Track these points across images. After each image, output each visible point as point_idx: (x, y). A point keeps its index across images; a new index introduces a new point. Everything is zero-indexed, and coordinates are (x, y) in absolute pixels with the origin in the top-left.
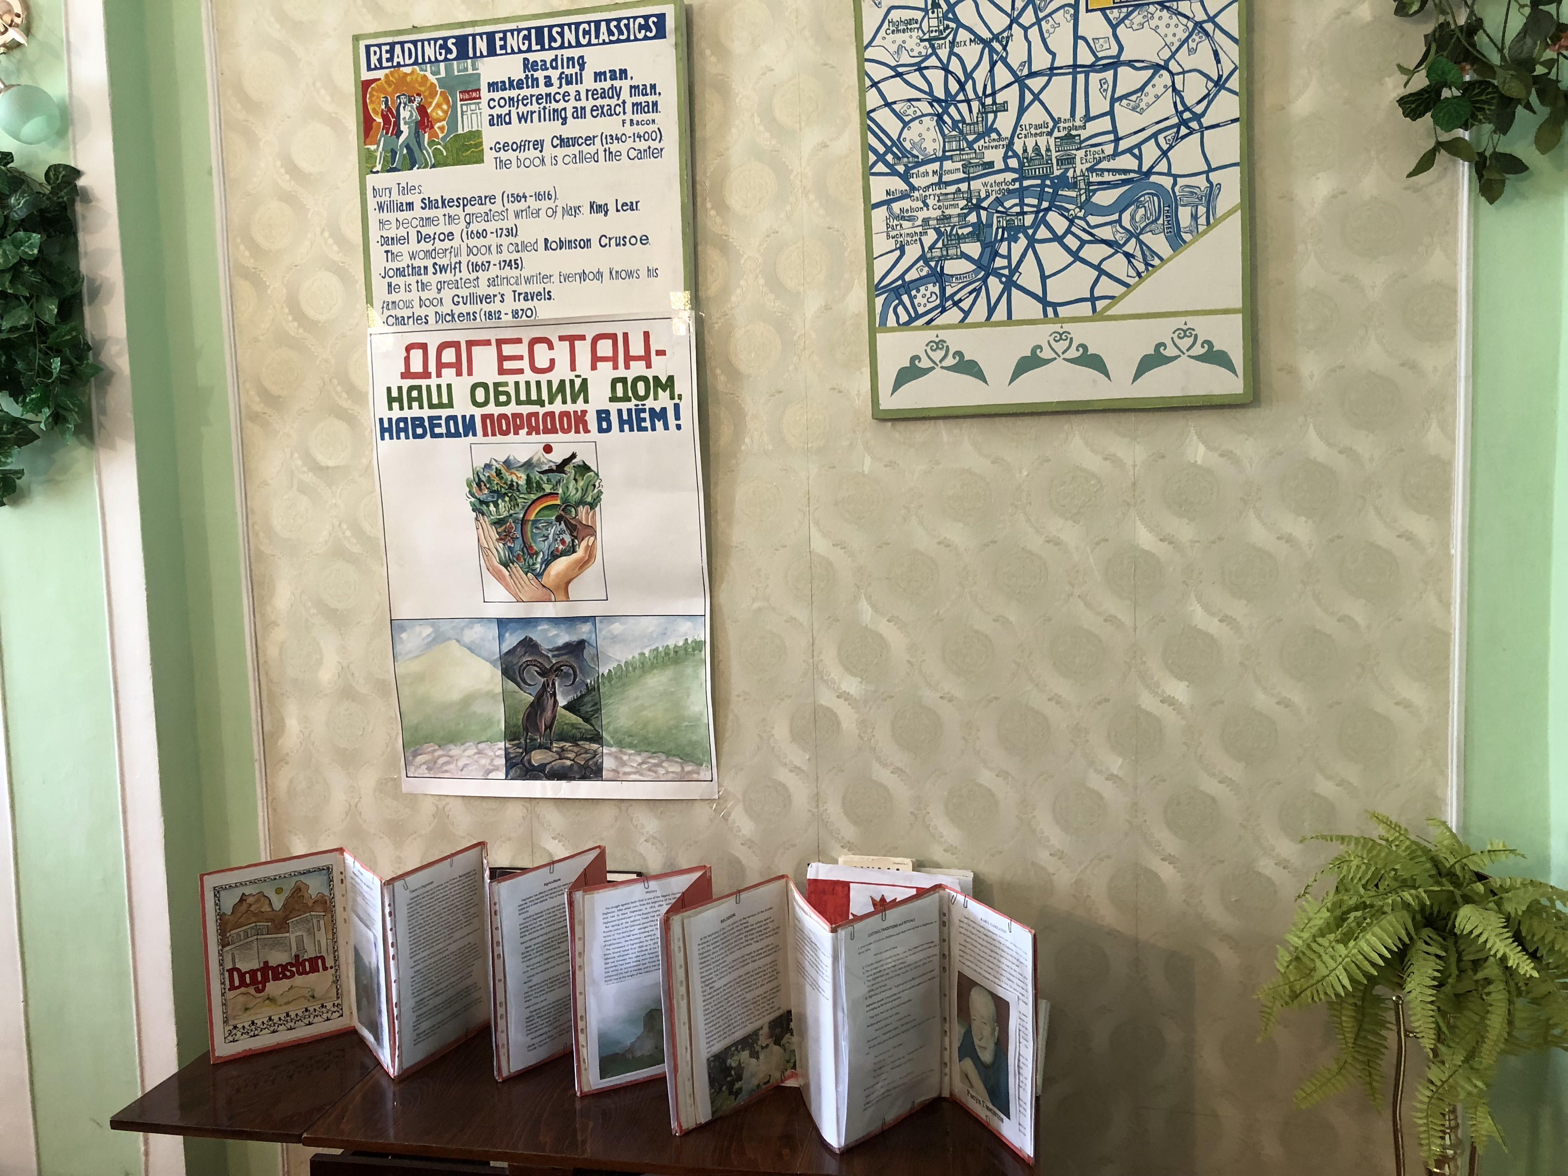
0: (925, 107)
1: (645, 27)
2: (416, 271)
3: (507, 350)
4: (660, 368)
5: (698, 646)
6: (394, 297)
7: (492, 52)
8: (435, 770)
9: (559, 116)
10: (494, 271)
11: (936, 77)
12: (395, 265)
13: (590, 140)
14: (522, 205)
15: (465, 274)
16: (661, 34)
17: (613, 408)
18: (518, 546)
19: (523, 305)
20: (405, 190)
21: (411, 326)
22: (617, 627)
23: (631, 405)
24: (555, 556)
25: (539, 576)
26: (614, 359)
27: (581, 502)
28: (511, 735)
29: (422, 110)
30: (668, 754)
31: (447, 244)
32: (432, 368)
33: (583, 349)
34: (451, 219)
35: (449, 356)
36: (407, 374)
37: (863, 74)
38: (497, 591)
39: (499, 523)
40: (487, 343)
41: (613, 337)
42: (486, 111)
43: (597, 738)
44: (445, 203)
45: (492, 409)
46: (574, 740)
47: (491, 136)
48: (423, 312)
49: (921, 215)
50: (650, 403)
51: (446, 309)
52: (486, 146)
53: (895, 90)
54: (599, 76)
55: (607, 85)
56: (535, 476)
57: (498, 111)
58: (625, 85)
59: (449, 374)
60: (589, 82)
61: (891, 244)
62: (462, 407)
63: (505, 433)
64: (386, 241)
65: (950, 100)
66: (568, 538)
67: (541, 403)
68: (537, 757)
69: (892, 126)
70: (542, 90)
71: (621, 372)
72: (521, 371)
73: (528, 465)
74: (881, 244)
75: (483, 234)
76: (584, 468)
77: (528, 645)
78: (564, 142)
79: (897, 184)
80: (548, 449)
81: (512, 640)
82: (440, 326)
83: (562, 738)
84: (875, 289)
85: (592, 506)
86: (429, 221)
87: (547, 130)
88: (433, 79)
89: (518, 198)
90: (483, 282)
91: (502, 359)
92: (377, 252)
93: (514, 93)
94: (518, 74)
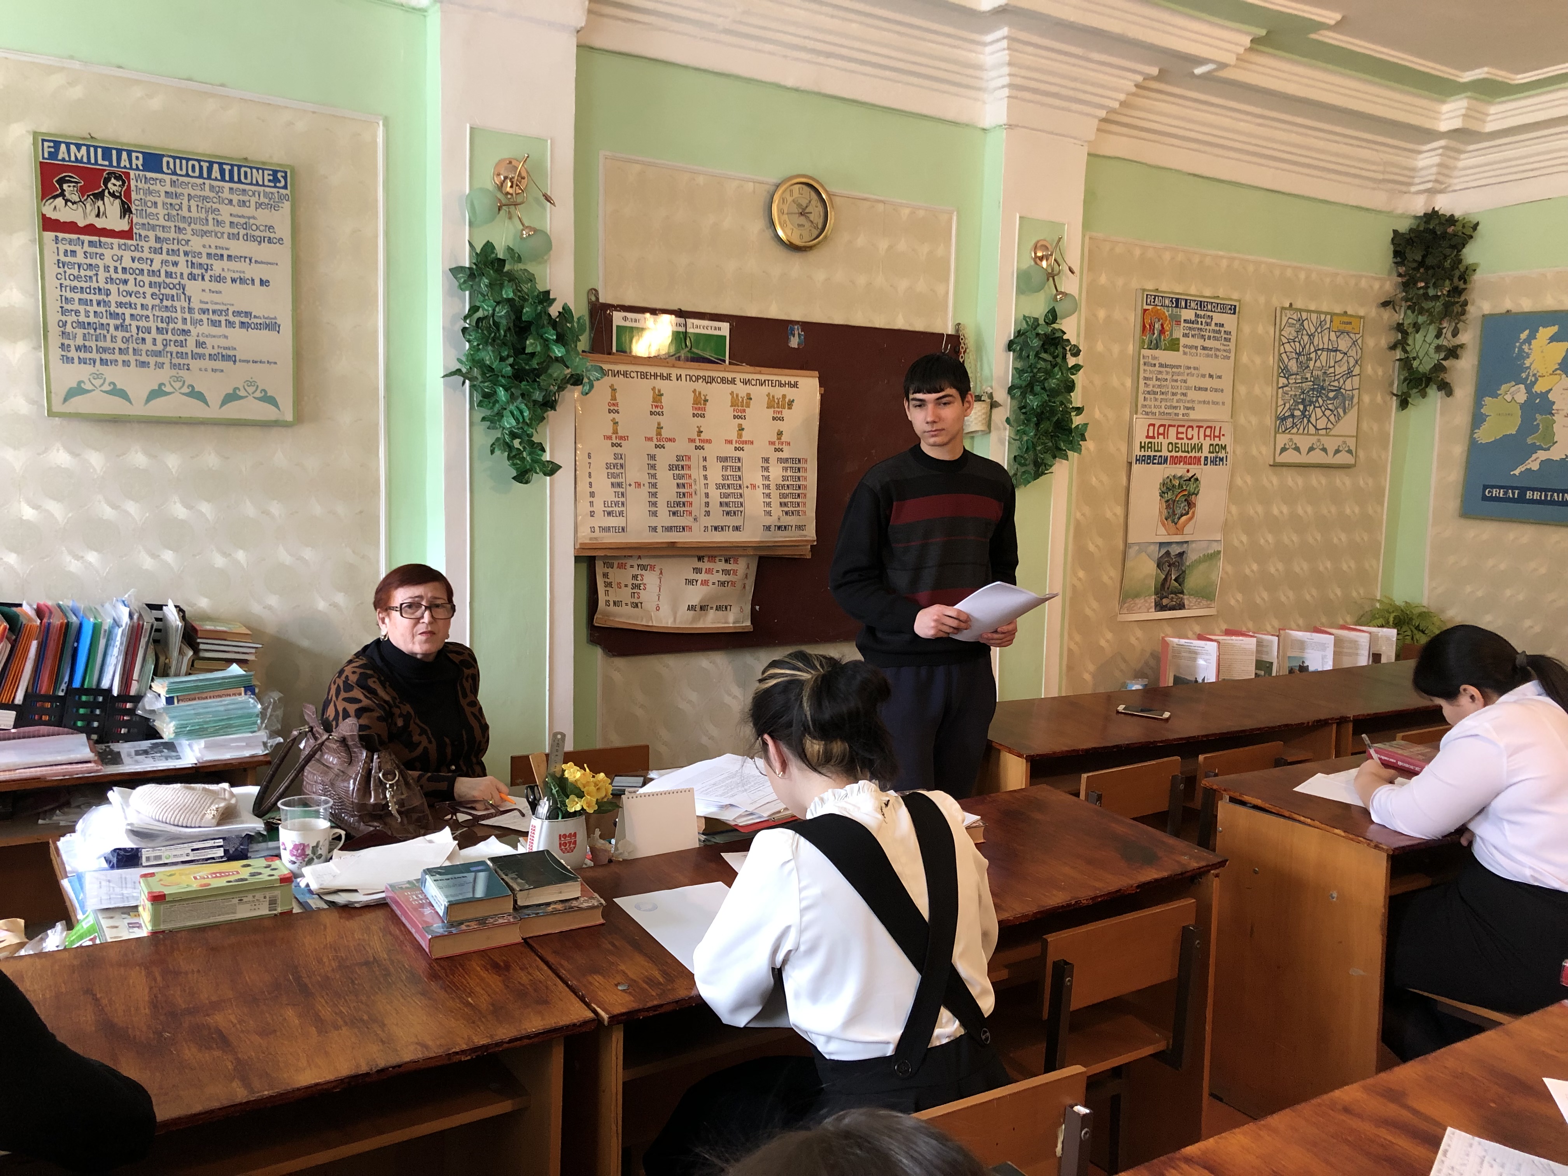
0: (1294, 355)
1: (1230, 309)
2: (1155, 393)
3: (1180, 430)
4: (1223, 442)
5: (1219, 552)
6: (1145, 403)
7: (1186, 308)
8: (1130, 611)
9: (1203, 337)
10: (1179, 397)
11: (1297, 344)
12: (1148, 389)
13: (1211, 349)
14: (1189, 371)
15: (1169, 396)
16: (1234, 313)
17: (1209, 455)
18: (1171, 511)
19: (1186, 411)
20: (1155, 358)
21: (1150, 416)
22: (1194, 545)
23: (1214, 455)
24: (1182, 516)
25: (1176, 524)
26: (1210, 436)
27: (1194, 494)
28: (1156, 593)
29: (1162, 325)
30: (1203, 597)
31: (1165, 383)
32: (1156, 435)
33: (1202, 430)
34: (1167, 373)
35: (1161, 430)
36: (1148, 437)
37: (1280, 340)
38: (1162, 531)
39: (1167, 501)
40: (1174, 426)
41: (1211, 427)
42: (1182, 331)
43: (1182, 593)
44: (1166, 366)
45: (1174, 454)
46: (1175, 593)
47: (1183, 341)
48: (1154, 410)
49: (1291, 393)
50: (1220, 455)
51: (1163, 410)
52: (1181, 344)
53: (1287, 346)
54: (1216, 324)
55: (1218, 328)
56: (1182, 482)
57: (1186, 331)
58: (1222, 329)
59: (1161, 437)
60: (1213, 327)
61: (1282, 403)
62: (1165, 453)
63: (1176, 464)
64: (1145, 378)
65: (1299, 354)
66: (1187, 508)
67: (1188, 452)
68: (1165, 602)
69: (1286, 360)
70: (1199, 326)
71: (1212, 442)
72: (1183, 439)
73: (1181, 477)
74: (1280, 402)
75: (1176, 381)
76: (1197, 479)
77: (1168, 553)
78: (1204, 348)
79: (1285, 381)
80: (1188, 471)
81: (1163, 551)
82: (1161, 417)
83: (1172, 593)
84: (1278, 418)
85: (1196, 495)
86: (1160, 372)
87: (1199, 342)
88: (1167, 314)
89: (1189, 368)
90: (1175, 401)
91: (1178, 433)
92: (1142, 382)
93: (1191, 325)
94: (1193, 318)
